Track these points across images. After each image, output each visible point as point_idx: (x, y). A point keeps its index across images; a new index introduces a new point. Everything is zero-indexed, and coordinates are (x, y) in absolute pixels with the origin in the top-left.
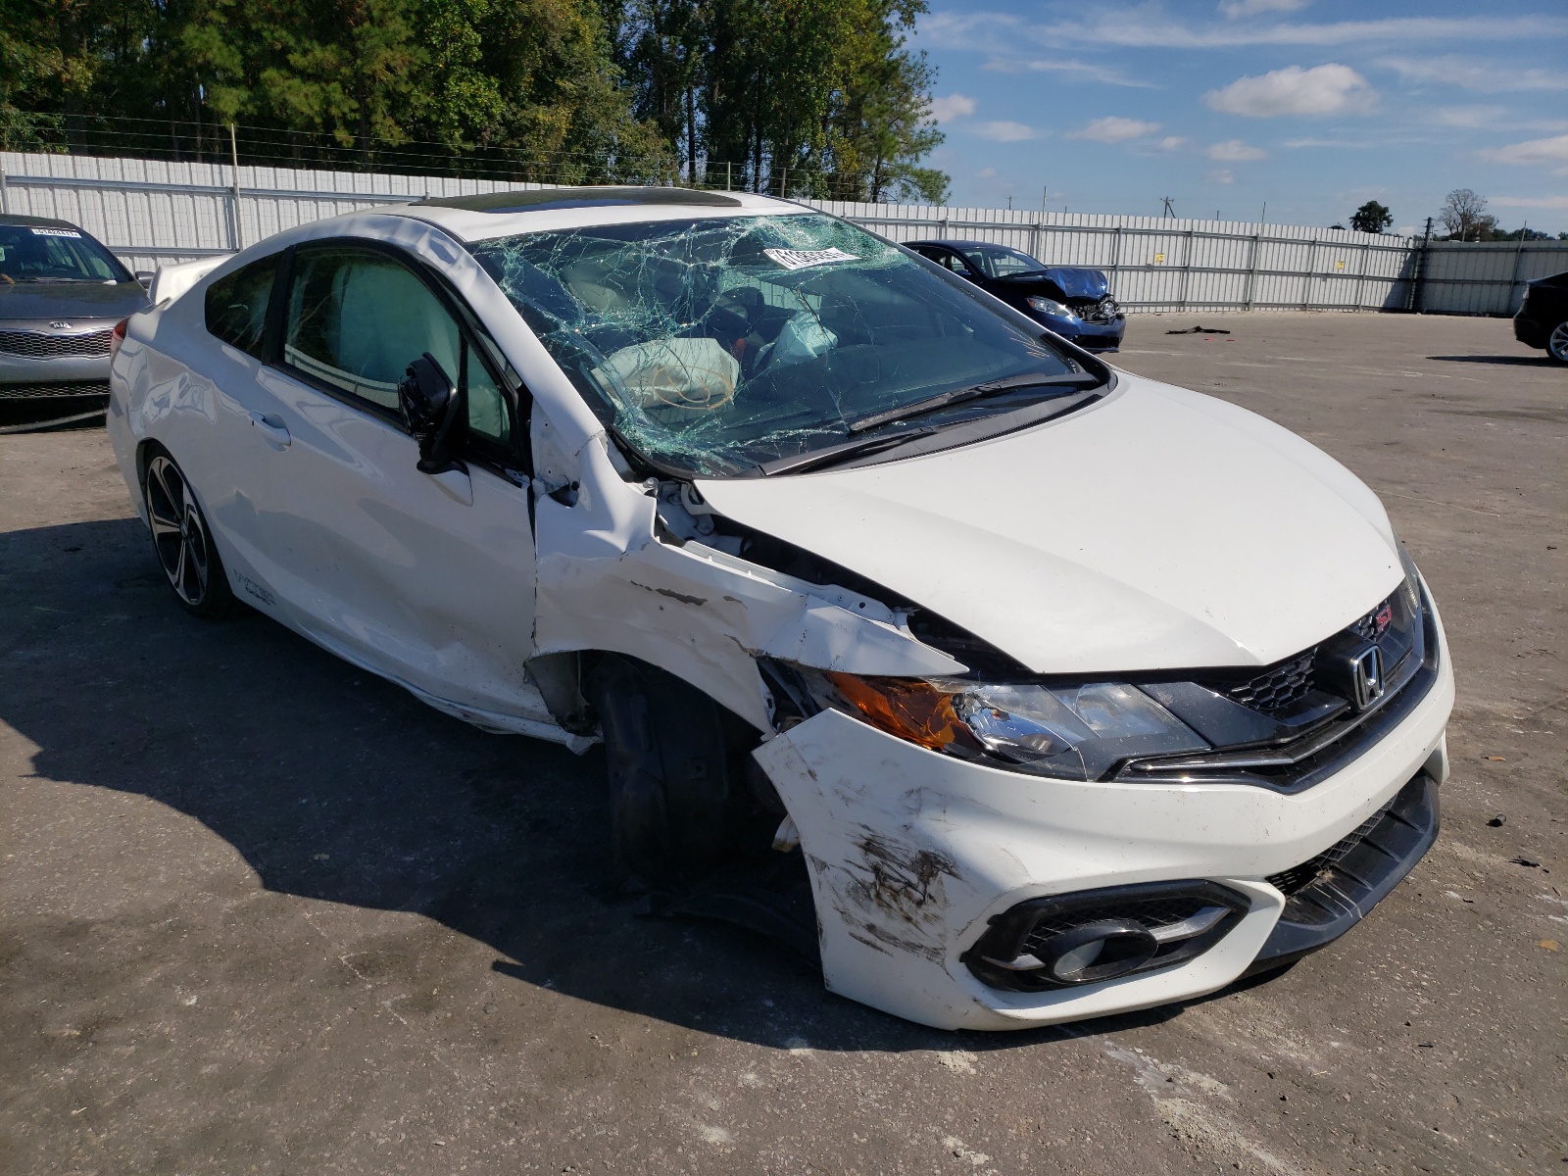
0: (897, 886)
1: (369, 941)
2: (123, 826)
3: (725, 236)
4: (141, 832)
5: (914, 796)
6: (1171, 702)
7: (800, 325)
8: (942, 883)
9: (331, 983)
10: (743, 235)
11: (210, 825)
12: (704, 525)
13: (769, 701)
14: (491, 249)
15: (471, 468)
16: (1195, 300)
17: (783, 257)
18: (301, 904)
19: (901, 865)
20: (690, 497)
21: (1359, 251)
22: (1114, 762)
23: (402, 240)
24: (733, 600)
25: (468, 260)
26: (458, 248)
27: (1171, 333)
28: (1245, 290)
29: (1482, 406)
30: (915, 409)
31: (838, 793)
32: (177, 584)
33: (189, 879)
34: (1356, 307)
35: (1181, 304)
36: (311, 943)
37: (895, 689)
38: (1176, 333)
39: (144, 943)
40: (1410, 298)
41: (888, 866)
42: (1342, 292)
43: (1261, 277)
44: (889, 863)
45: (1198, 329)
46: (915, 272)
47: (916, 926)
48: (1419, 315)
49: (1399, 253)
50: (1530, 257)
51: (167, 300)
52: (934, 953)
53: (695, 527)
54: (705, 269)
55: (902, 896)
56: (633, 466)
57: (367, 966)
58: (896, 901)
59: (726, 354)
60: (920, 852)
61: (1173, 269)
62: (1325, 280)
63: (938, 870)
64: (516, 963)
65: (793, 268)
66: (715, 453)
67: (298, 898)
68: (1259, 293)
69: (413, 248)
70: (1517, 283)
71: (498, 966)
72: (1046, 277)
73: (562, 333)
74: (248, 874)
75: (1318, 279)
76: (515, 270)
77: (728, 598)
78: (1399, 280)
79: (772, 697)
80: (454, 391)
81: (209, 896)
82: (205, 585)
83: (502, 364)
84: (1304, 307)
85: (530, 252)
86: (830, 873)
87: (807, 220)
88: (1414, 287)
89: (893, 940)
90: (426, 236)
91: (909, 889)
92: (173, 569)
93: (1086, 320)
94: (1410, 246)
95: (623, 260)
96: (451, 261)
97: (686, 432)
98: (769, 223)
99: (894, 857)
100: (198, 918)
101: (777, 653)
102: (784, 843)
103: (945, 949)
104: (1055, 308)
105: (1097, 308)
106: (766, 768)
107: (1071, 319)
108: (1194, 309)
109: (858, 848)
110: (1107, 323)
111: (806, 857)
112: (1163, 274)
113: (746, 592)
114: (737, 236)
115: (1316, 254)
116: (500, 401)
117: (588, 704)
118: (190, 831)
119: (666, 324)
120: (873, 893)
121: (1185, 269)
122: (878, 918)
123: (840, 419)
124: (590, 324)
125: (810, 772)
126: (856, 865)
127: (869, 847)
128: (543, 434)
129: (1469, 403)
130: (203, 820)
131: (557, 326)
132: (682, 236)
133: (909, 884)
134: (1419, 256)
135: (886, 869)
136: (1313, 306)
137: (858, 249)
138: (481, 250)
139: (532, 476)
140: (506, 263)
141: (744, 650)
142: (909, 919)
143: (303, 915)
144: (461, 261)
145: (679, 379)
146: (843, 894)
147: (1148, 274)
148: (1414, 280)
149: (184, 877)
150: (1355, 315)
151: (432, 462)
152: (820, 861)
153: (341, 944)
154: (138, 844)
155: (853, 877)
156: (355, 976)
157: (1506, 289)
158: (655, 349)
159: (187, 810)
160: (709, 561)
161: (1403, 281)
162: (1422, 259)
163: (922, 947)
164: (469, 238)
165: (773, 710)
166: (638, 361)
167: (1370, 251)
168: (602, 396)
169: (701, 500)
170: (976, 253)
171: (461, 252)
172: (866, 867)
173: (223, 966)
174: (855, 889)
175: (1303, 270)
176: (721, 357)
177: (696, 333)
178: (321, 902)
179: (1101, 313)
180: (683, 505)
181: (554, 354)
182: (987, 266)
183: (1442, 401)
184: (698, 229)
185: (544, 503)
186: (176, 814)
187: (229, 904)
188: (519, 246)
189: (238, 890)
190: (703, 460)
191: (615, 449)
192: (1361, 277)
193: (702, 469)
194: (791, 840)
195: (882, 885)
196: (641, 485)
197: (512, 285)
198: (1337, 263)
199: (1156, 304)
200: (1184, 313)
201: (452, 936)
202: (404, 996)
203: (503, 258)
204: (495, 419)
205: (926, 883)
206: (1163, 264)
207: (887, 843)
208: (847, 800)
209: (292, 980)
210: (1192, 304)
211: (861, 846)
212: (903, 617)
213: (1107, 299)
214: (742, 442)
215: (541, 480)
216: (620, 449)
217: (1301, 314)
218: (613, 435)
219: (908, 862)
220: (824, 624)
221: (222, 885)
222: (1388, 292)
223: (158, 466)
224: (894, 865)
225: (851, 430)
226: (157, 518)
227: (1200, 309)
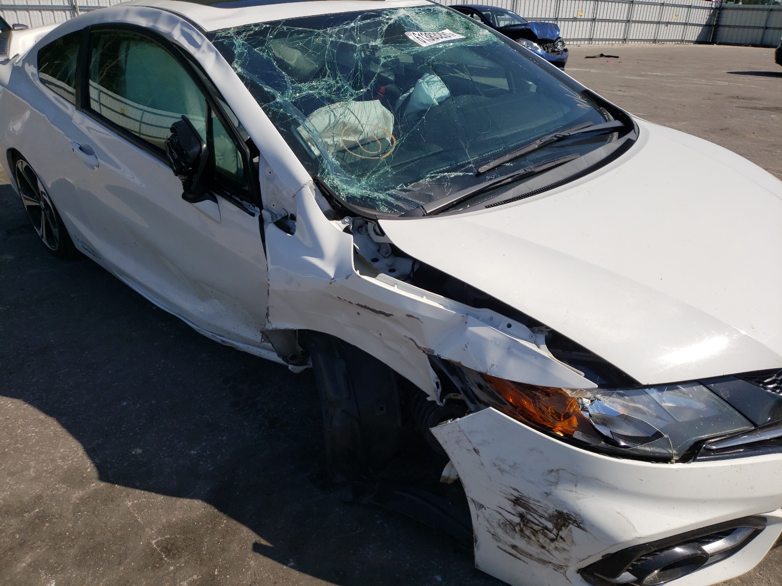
0: (536, 527)
1: (170, 526)
2: (7, 427)
3: (379, 23)
4: (19, 431)
5: (553, 474)
6: (728, 396)
7: (427, 82)
8: (571, 531)
9: (146, 566)
10: (391, 22)
11: (65, 425)
12: (384, 250)
13: (437, 383)
14: (224, 37)
15: (219, 198)
16: (598, 37)
17: (418, 38)
18: (124, 494)
19: (541, 516)
20: (375, 230)
21: (687, 9)
22: (691, 443)
23: (162, 28)
24: (413, 317)
25: (209, 46)
26: (201, 36)
27: (588, 57)
28: (625, 32)
29: (766, 104)
30: (518, 154)
31: (495, 466)
32: (42, 236)
33: (50, 473)
34: (682, 41)
35: (591, 39)
36: (132, 529)
37: (538, 394)
38: (590, 57)
39: (20, 531)
40: (711, 35)
41: (531, 515)
42: (675, 33)
43: (633, 24)
44: (532, 514)
45: (602, 55)
46: (502, 47)
47: (548, 551)
48: (715, 46)
49: (707, 10)
50: (775, 14)
51: (17, 55)
52: (559, 567)
53: (378, 251)
54: (368, 47)
55: (540, 534)
56: (333, 206)
57: (169, 549)
58: (534, 535)
59: (387, 111)
60: (556, 511)
61: (588, 20)
62: (667, 26)
63: (570, 523)
64: (268, 544)
65: (424, 45)
66: (389, 195)
67: (122, 488)
68: (632, 34)
69: (170, 34)
70: (767, 28)
71: (257, 548)
72: (527, 27)
73: (277, 103)
74: (89, 467)
75: (664, 25)
76: (241, 54)
77: (408, 316)
78: (706, 25)
79: (439, 381)
80: (205, 146)
81: (63, 488)
82: (58, 240)
83: (236, 125)
84: (655, 41)
85: (251, 39)
86: (487, 512)
87: (430, 10)
88: (713, 29)
89: (530, 556)
90: (179, 26)
91: (546, 531)
92: (39, 227)
93: (548, 52)
94: (713, 6)
95: (315, 43)
96: (197, 46)
97: (368, 177)
98: (407, 13)
99: (536, 511)
100: (56, 508)
101: (446, 356)
102: (448, 479)
103: (568, 566)
104: (532, 45)
105: (554, 45)
106: (441, 441)
107: (540, 52)
108: (597, 42)
109: (510, 503)
110: (559, 54)
111: (468, 499)
112: (582, 23)
113: (422, 312)
114: (387, 23)
115: (664, 11)
116: (237, 153)
117: (302, 350)
118: (51, 430)
119: (346, 91)
120: (517, 529)
121: (594, 20)
122: (521, 543)
123: (470, 163)
124: (295, 94)
125: (475, 450)
126: (506, 511)
127: (517, 501)
128: (268, 179)
129: (757, 102)
130: (59, 420)
131: (274, 98)
132: (352, 24)
133: (546, 528)
134: (718, 12)
135: (529, 517)
136: (659, 41)
137: (462, 30)
138: (218, 38)
139: (261, 208)
140: (235, 48)
141: (419, 347)
142: (543, 547)
143: (126, 503)
144: (204, 47)
145: (356, 131)
146: (495, 525)
147: (574, 23)
148: (714, 26)
149: (47, 471)
150: (682, 46)
151: (192, 195)
152: (479, 504)
153: (152, 529)
154: (17, 442)
155: (503, 517)
156: (162, 559)
157: (761, 31)
158: (341, 111)
159: (49, 412)
160: (395, 289)
161: (708, 25)
162: (719, 14)
163: (550, 563)
164: (209, 28)
165: (440, 390)
166: (330, 120)
167: (692, 9)
168: (308, 152)
169: (383, 233)
170: (488, 13)
171: (204, 40)
172: (514, 513)
173: (72, 552)
174: (505, 525)
175: (656, 20)
176: (384, 113)
177: (367, 97)
178: (137, 491)
179: (556, 48)
180: (369, 234)
181: (273, 119)
182: (494, 20)
183: (743, 101)
184: (363, 19)
185: (271, 230)
186: (42, 416)
187: (77, 495)
188: (243, 34)
189: (82, 483)
190: (382, 200)
191: (321, 194)
192: (686, 24)
193: (381, 208)
194: (453, 477)
195: (524, 525)
196: (340, 222)
197: (241, 65)
198: (674, 16)
199: (578, 40)
200: (592, 45)
201: (225, 521)
202: (195, 577)
203: (234, 44)
204: (233, 159)
205: (559, 530)
206: (583, 17)
207: (531, 501)
208: (502, 471)
209: (120, 564)
210: (596, 40)
211: (511, 500)
212: (542, 338)
213: (559, 40)
214: (407, 186)
215: (268, 210)
216: (324, 194)
217: (653, 45)
218: (318, 183)
219: (546, 515)
220: (481, 340)
221: (72, 478)
222: (700, 32)
223: (20, 165)
224: (535, 516)
225: (478, 172)
226: (25, 196)
227: (600, 42)
